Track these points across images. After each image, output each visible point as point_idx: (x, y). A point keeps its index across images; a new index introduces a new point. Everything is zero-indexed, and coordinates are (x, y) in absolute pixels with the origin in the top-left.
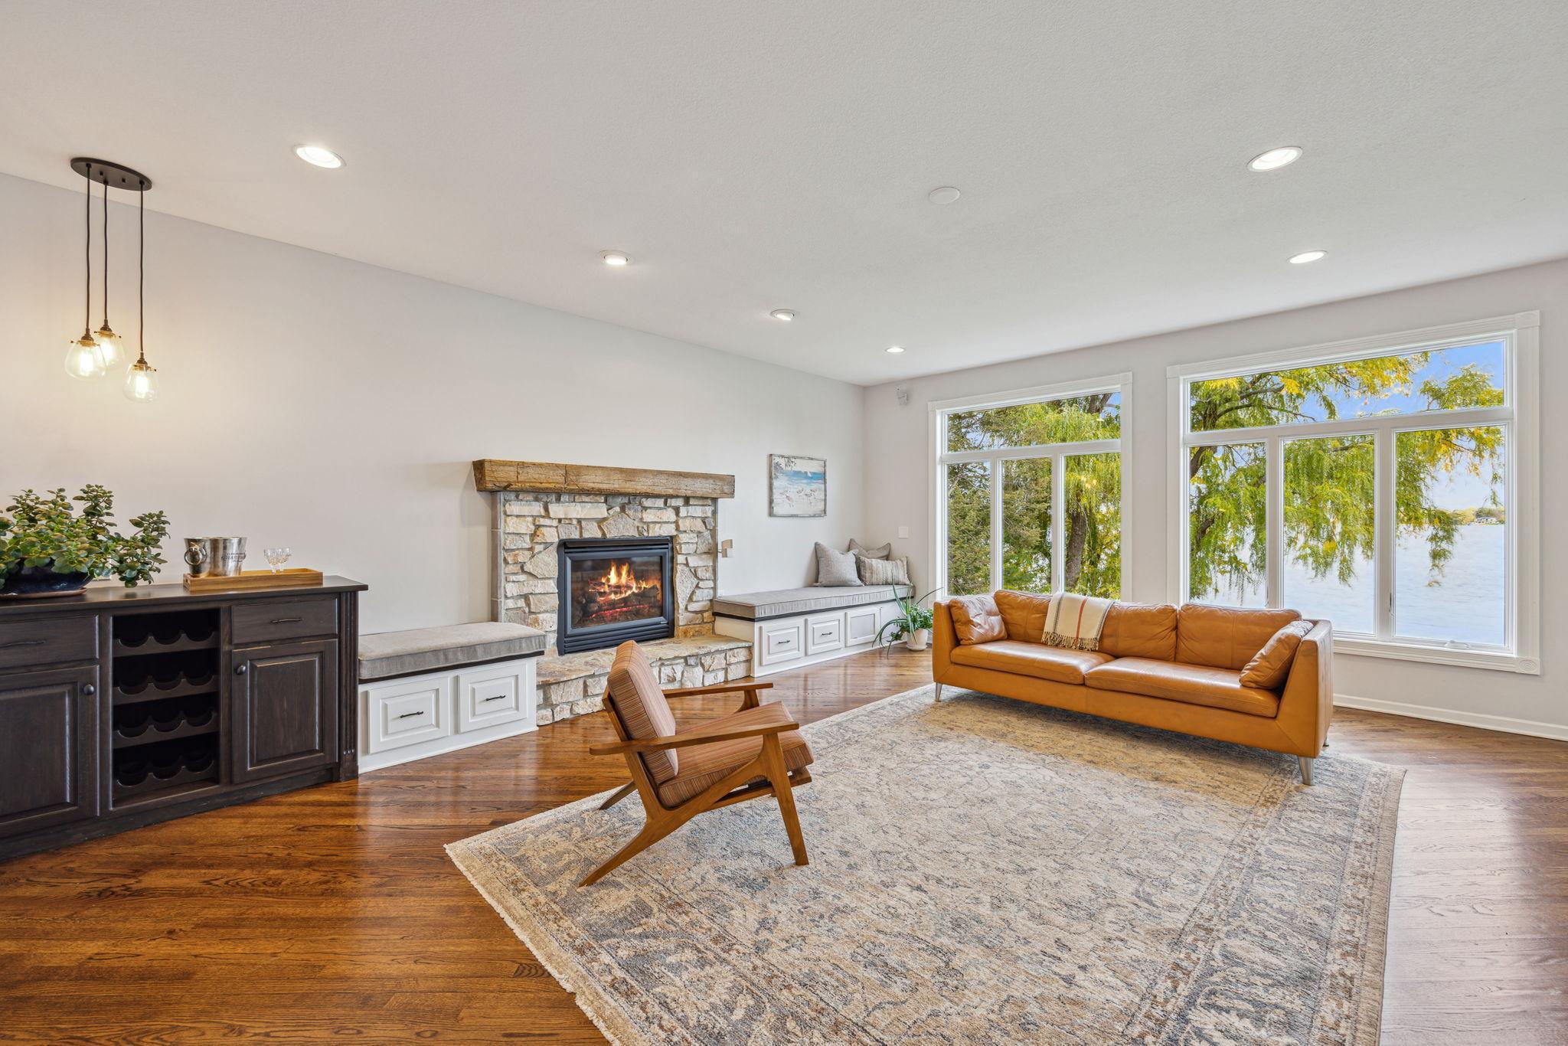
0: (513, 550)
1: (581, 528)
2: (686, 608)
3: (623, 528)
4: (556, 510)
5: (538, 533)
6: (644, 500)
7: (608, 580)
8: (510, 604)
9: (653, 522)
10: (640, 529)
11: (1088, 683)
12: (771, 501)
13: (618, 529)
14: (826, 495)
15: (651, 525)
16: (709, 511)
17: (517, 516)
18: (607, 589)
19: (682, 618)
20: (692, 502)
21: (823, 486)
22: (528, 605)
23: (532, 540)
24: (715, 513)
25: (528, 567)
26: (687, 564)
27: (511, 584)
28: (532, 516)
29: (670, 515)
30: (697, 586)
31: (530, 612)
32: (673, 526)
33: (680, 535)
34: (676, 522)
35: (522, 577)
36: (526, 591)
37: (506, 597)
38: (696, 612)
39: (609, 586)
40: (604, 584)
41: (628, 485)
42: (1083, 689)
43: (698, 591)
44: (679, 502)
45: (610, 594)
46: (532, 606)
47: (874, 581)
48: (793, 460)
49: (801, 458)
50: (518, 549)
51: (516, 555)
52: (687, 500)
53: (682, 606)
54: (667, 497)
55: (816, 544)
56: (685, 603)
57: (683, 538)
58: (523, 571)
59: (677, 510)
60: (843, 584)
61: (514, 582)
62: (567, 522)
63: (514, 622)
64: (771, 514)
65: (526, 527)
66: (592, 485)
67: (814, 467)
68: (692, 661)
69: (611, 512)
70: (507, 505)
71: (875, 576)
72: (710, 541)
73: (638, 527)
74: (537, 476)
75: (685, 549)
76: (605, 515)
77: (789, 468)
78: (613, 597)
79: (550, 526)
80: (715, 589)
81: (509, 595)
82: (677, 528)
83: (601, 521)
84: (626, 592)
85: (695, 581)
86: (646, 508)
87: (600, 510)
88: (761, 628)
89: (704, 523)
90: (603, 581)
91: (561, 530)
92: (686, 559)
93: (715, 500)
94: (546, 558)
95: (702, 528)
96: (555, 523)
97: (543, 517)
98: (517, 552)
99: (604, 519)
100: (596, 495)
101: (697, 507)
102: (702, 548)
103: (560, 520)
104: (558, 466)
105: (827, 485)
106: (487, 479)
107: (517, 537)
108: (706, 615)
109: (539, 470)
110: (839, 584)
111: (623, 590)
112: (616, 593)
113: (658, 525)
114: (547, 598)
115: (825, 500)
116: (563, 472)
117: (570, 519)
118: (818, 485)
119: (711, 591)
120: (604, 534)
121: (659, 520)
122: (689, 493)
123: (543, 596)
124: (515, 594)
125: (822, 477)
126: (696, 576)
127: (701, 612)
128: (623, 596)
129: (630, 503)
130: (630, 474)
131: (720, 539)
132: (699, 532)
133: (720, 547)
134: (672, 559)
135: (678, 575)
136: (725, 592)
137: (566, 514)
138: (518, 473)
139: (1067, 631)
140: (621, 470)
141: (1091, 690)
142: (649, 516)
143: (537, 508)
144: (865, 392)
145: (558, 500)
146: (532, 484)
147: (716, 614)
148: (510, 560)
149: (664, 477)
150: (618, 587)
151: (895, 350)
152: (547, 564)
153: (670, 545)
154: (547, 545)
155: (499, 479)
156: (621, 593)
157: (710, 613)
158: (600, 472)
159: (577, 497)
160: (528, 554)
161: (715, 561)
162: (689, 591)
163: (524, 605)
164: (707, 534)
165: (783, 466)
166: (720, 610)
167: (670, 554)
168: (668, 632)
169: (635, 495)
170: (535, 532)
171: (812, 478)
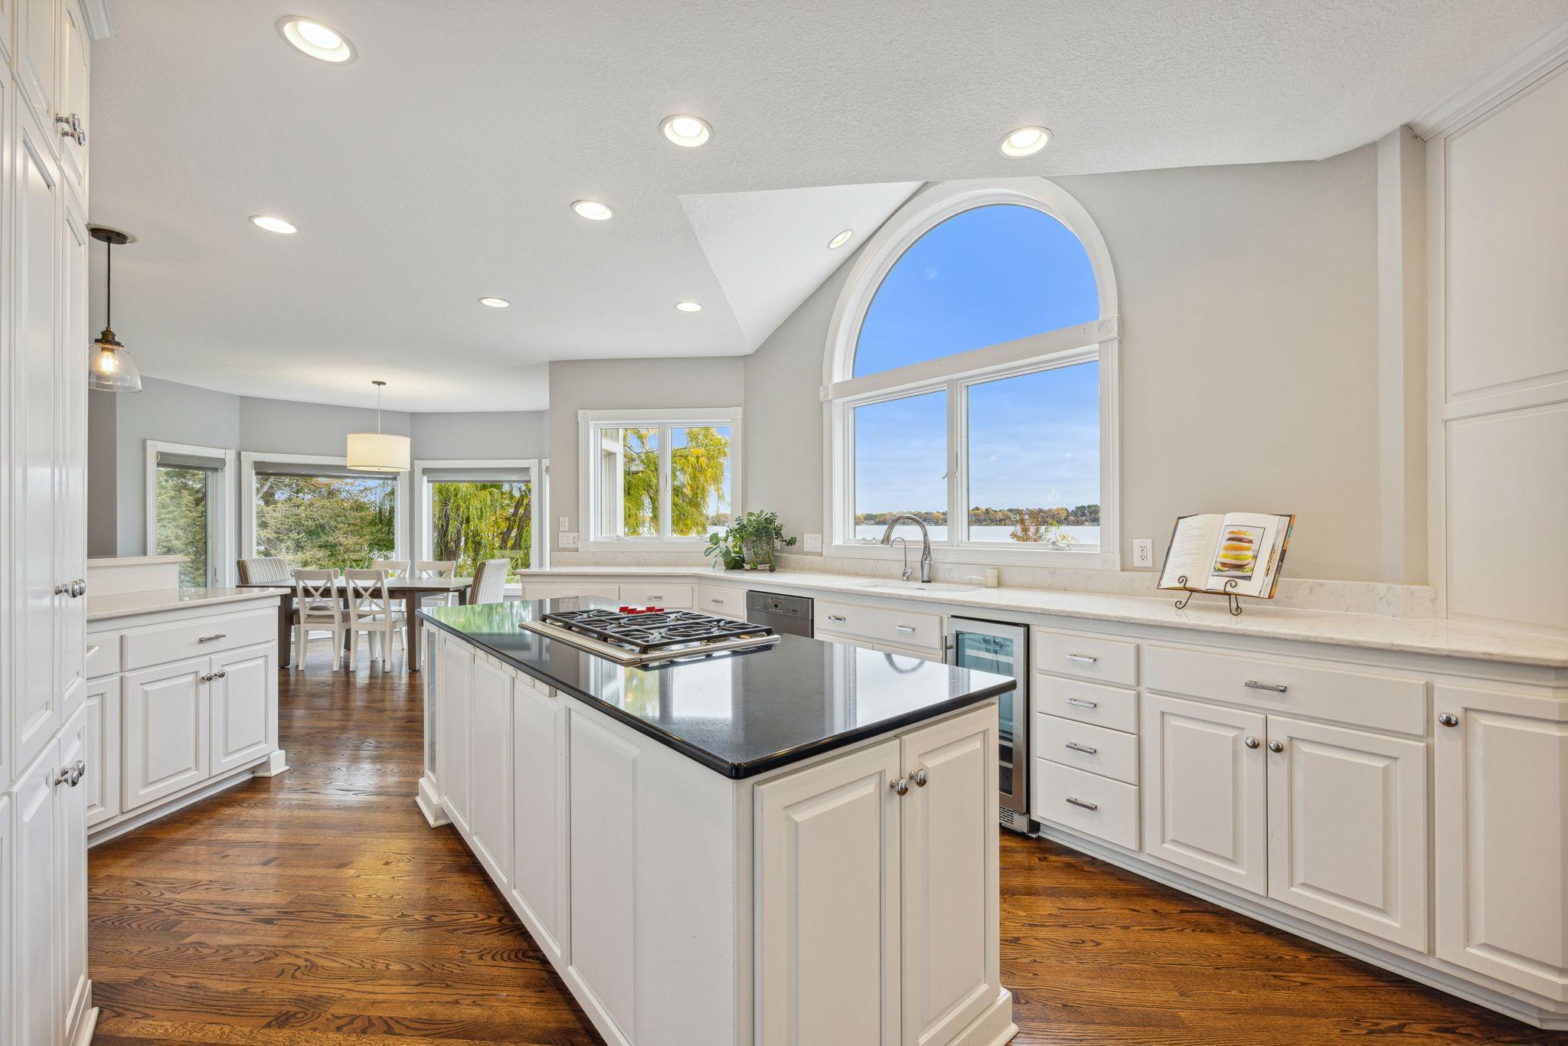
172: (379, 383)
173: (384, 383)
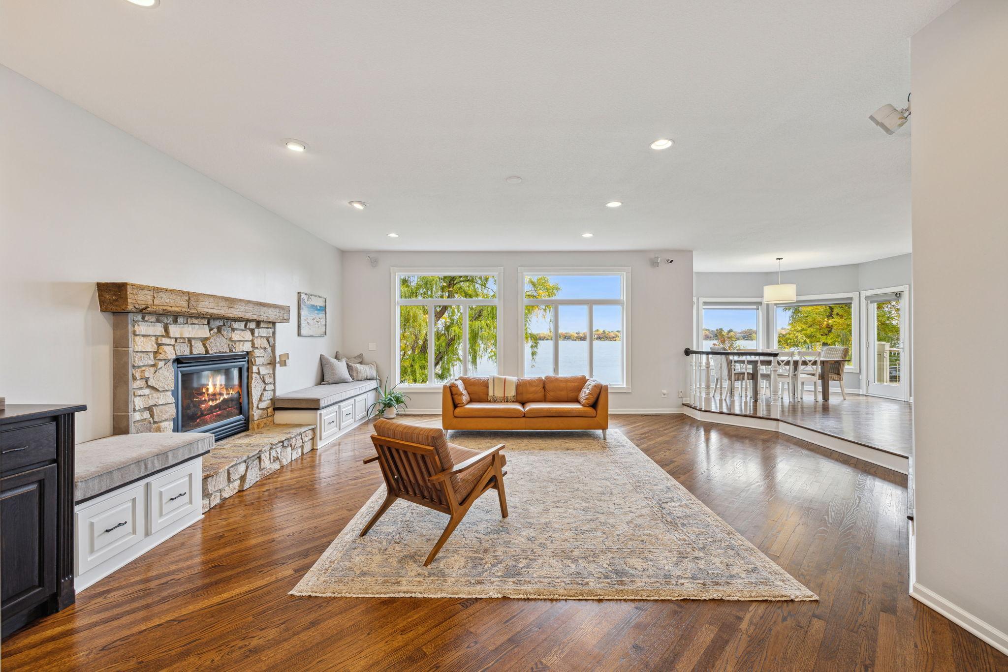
0: (139, 367)
1: (191, 346)
2: (258, 407)
3: (218, 346)
4: (175, 330)
5: (160, 351)
6: (233, 323)
7: (207, 390)
8: (137, 416)
9: (238, 341)
10: (230, 346)
11: (526, 416)
12: (299, 326)
13: (217, 346)
14: (326, 322)
15: (237, 343)
16: (271, 331)
17: (143, 336)
18: (206, 397)
19: (256, 414)
20: (262, 325)
21: (325, 315)
22: (152, 416)
23: (155, 358)
24: (274, 333)
25: (152, 382)
26: (259, 373)
27: (138, 398)
28: (155, 336)
29: (248, 335)
30: (265, 390)
31: (155, 422)
32: (250, 344)
33: (255, 351)
34: (252, 341)
35: (147, 391)
36: (151, 403)
37: (135, 410)
38: (263, 409)
39: (208, 395)
40: (204, 393)
41: (230, 311)
42: (524, 419)
43: (265, 393)
44: (252, 325)
45: (209, 401)
46: (155, 417)
47: (359, 378)
48: (310, 297)
49: (315, 296)
50: (143, 366)
51: (143, 371)
52: (258, 323)
53: (255, 406)
54: (247, 321)
55: (321, 355)
56: (257, 403)
57: (257, 352)
58: (148, 386)
59: (252, 332)
60: (342, 381)
61: (140, 396)
62: (182, 341)
63: (141, 432)
64: (299, 335)
65: (150, 346)
66: (207, 310)
67: (319, 303)
68: (286, 444)
69: (212, 332)
70: (136, 326)
71: (360, 375)
72: (271, 355)
73: (229, 345)
74: (168, 301)
75: (259, 361)
76: (208, 335)
77: (309, 302)
78: (211, 403)
79: (168, 345)
80: (274, 390)
81: (137, 408)
82: (253, 346)
83: (204, 340)
84: (219, 398)
85: (263, 385)
86: (233, 330)
87: (202, 331)
88: (320, 414)
89: (268, 341)
90: (204, 391)
91: (177, 348)
92: (258, 369)
93: (274, 323)
94: (166, 373)
95: (267, 345)
96: (173, 342)
97: (163, 336)
98: (143, 368)
99: (207, 339)
100: (202, 318)
101: (264, 329)
102: (267, 360)
103: (176, 339)
104: (183, 293)
105: (327, 315)
106: (129, 301)
107: (144, 355)
108: (269, 410)
109: (169, 295)
110: (339, 381)
111: (218, 397)
112: (213, 400)
113: (242, 343)
114: (166, 408)
115: (326, 325)
116: (187, 298)
117: (184, 338)
118: (322, 315)
119: (272, 392)
120: (207, 352)
121: (243, 339)
122: (262, 318)
123: (164, 407)
124: (142, 407)
125: (324, 309)
126: (264, 382)
127: (266, 409)
128: (218, 402)
129: (224, 325)
130: (231, 302)
131: (278, 353)
132: (265, 348)
133: (278, 359)
134: (248, 369)
135: (253, 381)
136: (281, 393)
137: (181, 335)
138: (154, 297)
139: (499, 394)
140: (226, 299)
141: (527, 419)
142: (236, 336)
143: (159, 329)
144: (344, 254)
145: (175, 321)
146: (164, 308)
147: (275, 409)
148: (138, 376)
149: (251, 305)
150: (214, 395)
151: (393, 235)
152: (166, 378)
153: (247, 358)
154: (166, 361)
155: (139, 302)
156: (216, 400)
157: (271, 408)
158: (212, 300)
159: (189, 320)
160: (152, 369)
161: (274, 370)
162: (259, 394)
163: (149, 416)
164: (269, 349)
165: (306, 300)
166: (279, 406)
167: (247, 365)
168: (245, 427)
169: (228, 319)
170: (158, 350)
171: (319, 310)
172: (779, 259)
173: (782, 259)
